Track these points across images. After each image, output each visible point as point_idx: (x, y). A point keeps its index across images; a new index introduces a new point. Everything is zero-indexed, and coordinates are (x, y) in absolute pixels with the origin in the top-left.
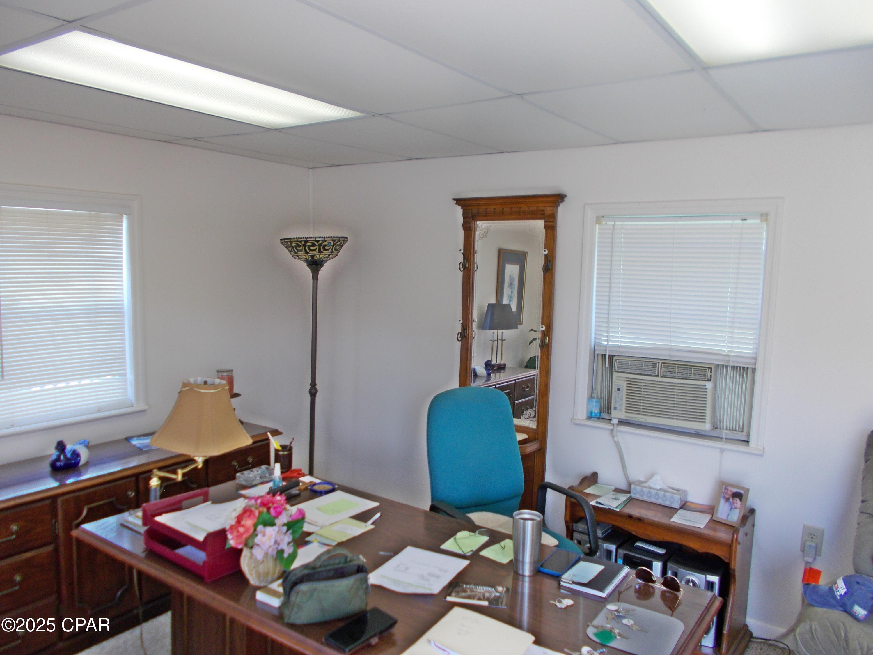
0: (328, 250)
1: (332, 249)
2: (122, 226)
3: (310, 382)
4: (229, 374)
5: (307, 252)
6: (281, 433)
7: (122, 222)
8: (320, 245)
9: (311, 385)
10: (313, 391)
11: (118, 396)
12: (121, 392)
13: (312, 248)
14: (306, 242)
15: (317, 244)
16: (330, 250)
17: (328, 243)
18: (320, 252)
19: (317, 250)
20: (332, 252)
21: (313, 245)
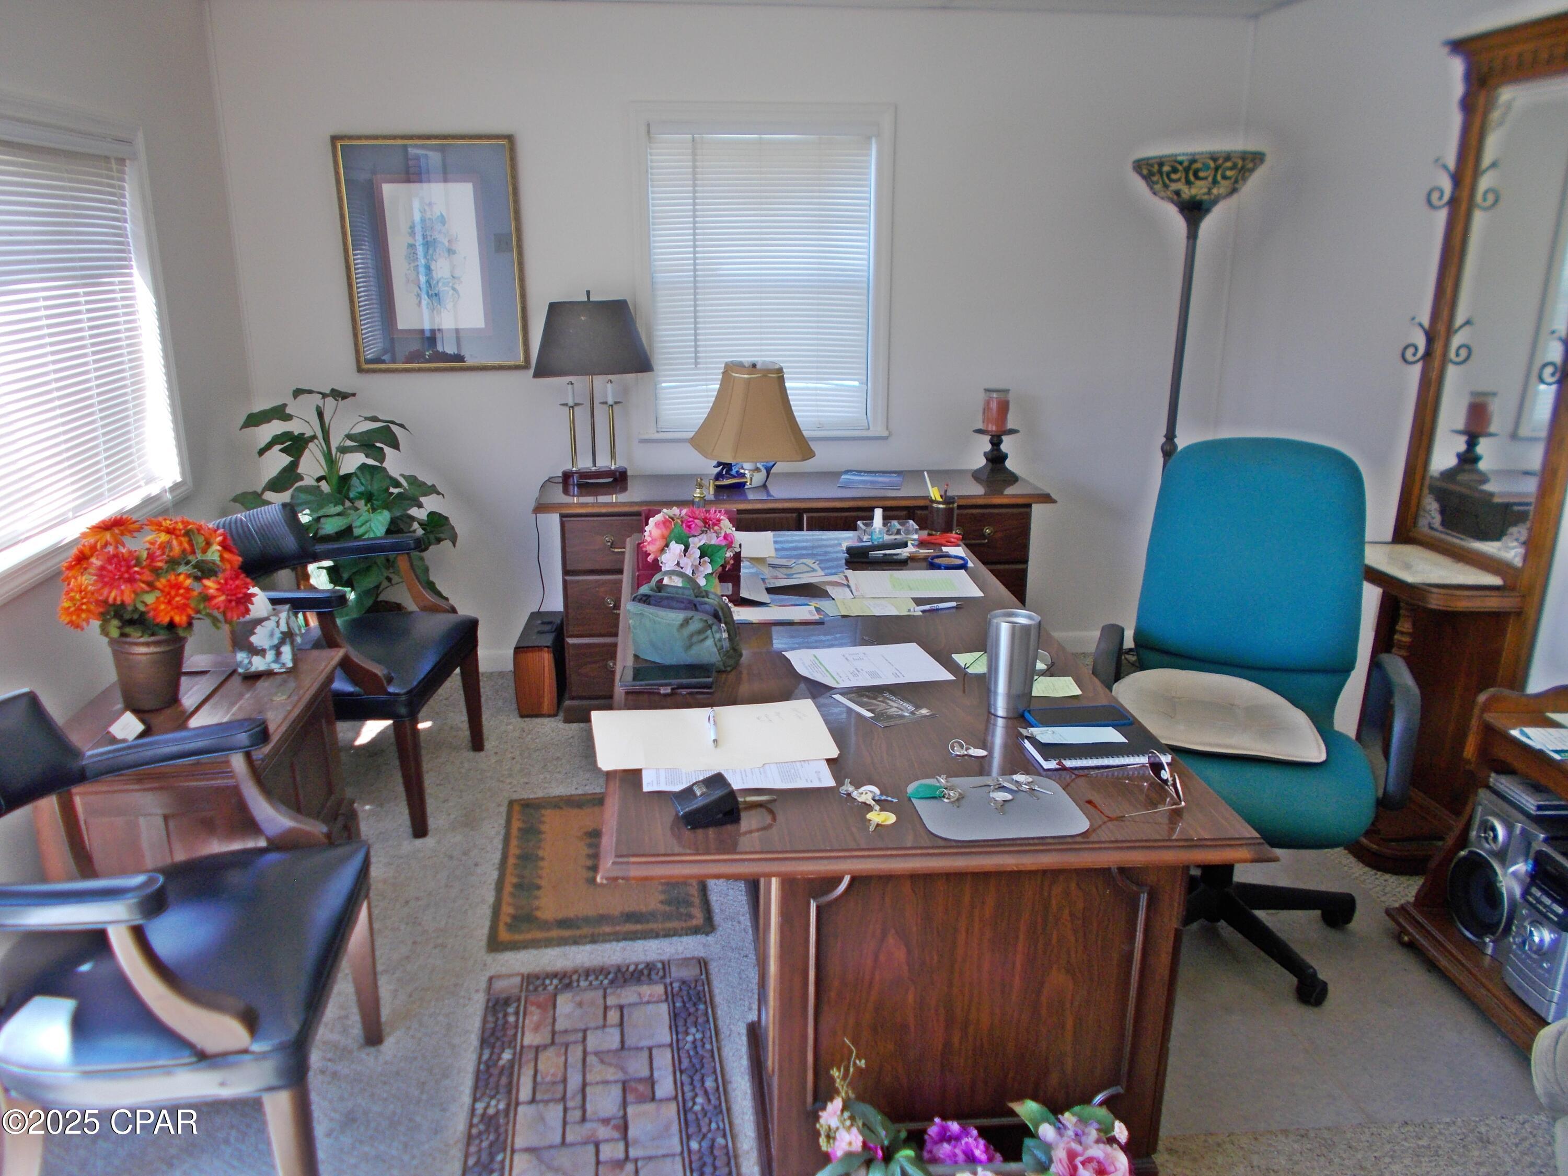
0: (1205, 178)
1: (1215, 176)
2: (870, 155)
3: (1164, 432)
4: (1002, 396)
5: (1166, 186)
6: (1054, 501)
7: (870, 149)
8: (1187, 170)
9: (1166, 436)
10: (1168, 448)
11: (847, 412)
12: (854, 407)
13: (1174, 176)
14: (1161, 165)
15: (1180, 168)
16: (1210, 179)
17: (1204, 164)
18: (1188, 183)
19: (1183, 180)
20: (1215, 182)
21: (1175, 170)
